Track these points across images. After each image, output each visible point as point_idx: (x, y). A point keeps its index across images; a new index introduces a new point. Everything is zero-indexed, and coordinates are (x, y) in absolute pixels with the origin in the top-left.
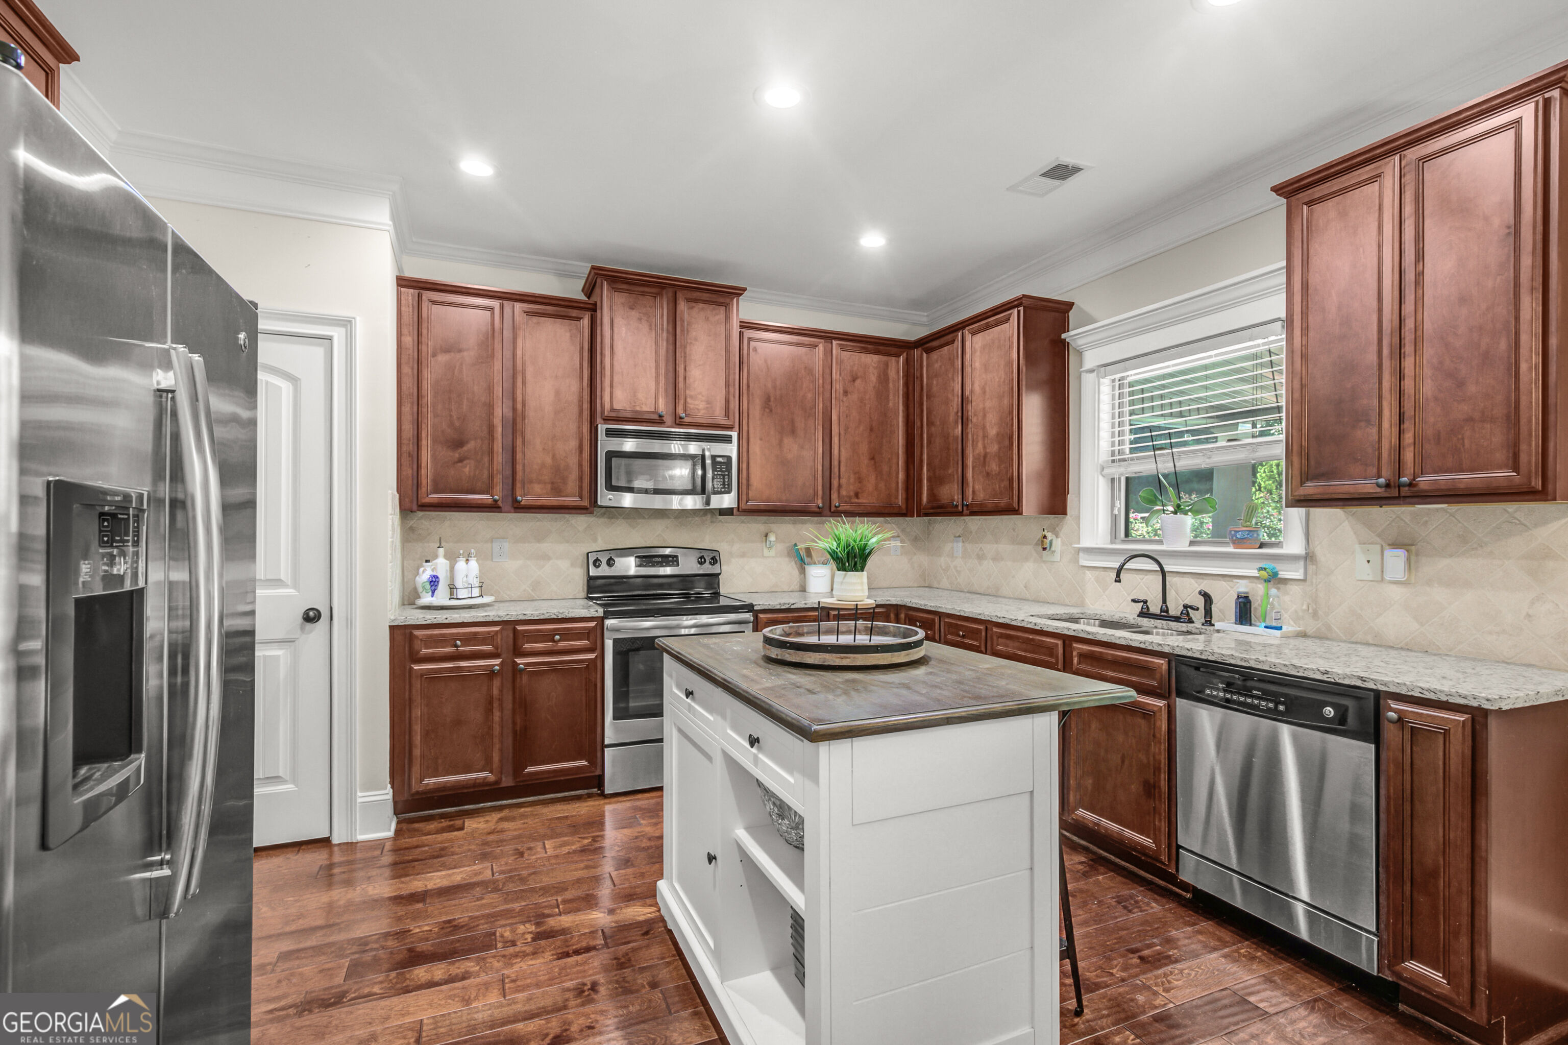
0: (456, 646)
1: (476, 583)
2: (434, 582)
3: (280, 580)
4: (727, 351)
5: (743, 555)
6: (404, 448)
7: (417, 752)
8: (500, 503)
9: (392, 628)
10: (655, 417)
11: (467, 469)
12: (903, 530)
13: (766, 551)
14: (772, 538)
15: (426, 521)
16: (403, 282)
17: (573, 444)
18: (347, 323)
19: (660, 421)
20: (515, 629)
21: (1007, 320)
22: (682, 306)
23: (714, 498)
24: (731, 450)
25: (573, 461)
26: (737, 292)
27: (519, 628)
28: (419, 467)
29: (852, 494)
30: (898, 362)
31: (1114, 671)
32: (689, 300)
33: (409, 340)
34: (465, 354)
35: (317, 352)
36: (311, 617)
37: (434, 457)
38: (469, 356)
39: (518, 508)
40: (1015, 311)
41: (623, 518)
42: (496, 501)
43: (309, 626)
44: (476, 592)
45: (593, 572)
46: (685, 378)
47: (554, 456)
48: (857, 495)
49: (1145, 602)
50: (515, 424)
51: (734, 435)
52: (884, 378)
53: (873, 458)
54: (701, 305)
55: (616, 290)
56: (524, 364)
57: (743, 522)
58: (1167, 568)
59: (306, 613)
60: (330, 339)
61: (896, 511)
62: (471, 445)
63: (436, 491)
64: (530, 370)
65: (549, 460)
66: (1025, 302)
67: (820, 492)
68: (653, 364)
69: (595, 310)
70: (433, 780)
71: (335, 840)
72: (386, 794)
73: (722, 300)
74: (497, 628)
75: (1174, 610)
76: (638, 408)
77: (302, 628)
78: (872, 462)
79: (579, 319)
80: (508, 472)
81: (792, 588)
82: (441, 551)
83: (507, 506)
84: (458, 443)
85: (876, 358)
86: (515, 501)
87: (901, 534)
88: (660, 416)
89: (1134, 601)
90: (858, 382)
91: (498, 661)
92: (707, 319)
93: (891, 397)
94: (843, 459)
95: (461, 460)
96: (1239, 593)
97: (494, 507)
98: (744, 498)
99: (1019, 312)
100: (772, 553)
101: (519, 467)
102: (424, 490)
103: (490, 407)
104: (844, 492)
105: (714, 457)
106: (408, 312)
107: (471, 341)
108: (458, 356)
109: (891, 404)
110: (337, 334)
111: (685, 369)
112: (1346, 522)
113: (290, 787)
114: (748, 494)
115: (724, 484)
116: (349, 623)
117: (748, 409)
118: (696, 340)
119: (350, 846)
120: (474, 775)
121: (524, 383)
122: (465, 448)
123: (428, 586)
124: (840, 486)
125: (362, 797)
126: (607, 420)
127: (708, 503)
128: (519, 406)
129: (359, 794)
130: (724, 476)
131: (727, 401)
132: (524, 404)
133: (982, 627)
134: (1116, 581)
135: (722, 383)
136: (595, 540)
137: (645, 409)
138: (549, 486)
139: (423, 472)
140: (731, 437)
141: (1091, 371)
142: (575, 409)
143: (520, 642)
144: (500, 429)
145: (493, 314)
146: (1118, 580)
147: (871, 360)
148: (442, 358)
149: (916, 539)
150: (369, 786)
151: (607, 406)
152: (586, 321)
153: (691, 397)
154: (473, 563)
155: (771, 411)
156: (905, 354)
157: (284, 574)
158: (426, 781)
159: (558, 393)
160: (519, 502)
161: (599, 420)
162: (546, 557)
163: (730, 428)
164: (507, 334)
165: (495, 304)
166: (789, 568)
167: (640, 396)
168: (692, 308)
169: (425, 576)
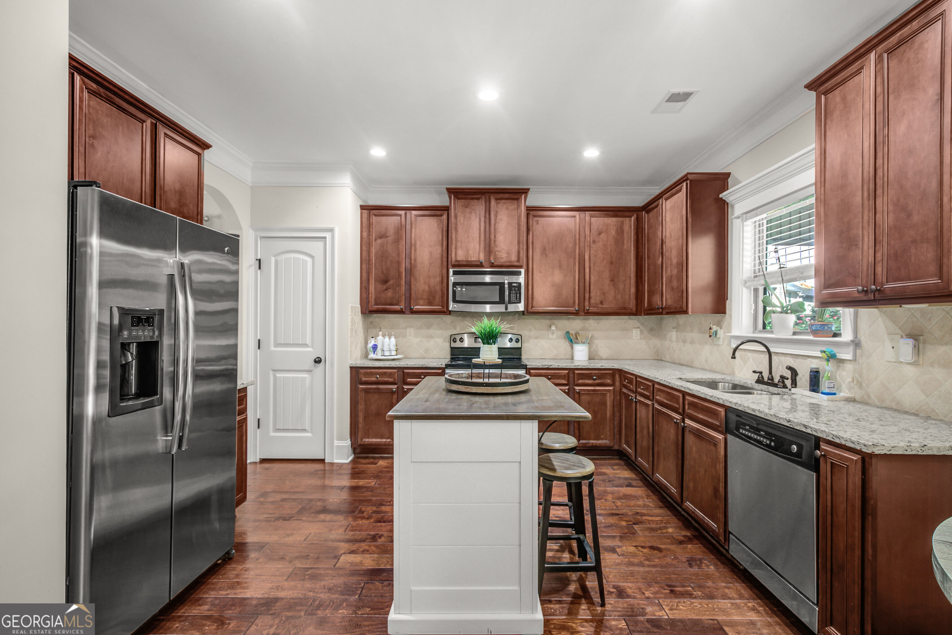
0: (377, 378)
1: (393, 348)
2: (375, 347)
3: (306, 344)
4: (519, 225)
5: (537, 338)
6: (363, 285)
7: (360, 426)
8: (404, 310)
9: (351, 368)
10: (479, 263)
11: (390, 294)
12: (642, 324)
13: (550, 335)
14: (553, 328)
15: (376, 318)
16: (362, 208)
17: (438, 279)
18: (331, 230)
19: (481, 265)
20: (403, 372)
21: (680, 190)
22: (493, 202)
23: (509, 306)
24: (521, 279)
25: (438, 288)
26: (525, 191)
27: (406, 371)
28: (369, 293)
29: (598, 302)
30: (631, 221)
32: (497, 199)
33: (365, 234)
34: (389, 238)
35: (320, 244)
36: (318, 361)
37: (375, 288)
38: (390, 239)
39: (413, 312)
40: (685, 184)
41: (470, 317)
42: (402, 309)
43: (317, 364)
44: (394, 353)
45: (454, 345)
46: (495, 241)
47: (429, 286)
48: (601, 303)
49: (761, 373)
50: (410, 271)
51: (523, 271)
52: (620, 231)
53: (612, 280)
54: (504, 201)
55: (458, 199)
56: (415, 241)
57: (537, 319)
58: (772, 350)
59: (315, 359)
60: (325, 238)
61: (629, 311)
62: (391, 282)
63: (376, 304)
64: (418, 243)
65: (427, 288)
66: (690, 177)
67: (577, 302)
68: (478, 236)
69: (448, 210)
70: (367, 440)
71: (326, 461)
72: (348, 443)
73: (515, 197)
74: (395, 371)
75: (777, 379)
76: (469, 259)
77: (315, 366)
78: (612, 283)
79: (441, 215)
80: (408, 295)
81: (567, 357)
82: (381, 333)
83: (407, 312)
84: (385, 282)
85: (614, 219)
86: (411, 309)
87: (640, 326)
88: (481, 263)
89: (754, 372)
90: (603, 235)
91: (395, 386)
92: (507, 208)
93: (625, 242)
94: (592, 281)
95: (386, 290)
96: (812, 368)
97: (401, 312)
98: (530, 305)
99: (687, 184)
100: (555, 336)
101: (413, 292)
102: (370, 304)
103: (399, 263)
104: (592, 301)
105: (510, 284)
106: (365, 220)
107: (391, 232)
108: (386, 239)
109: (625, 247)
110: (328, 235)
111: (495, 237)
112: (880, 319)
113: (309, 434)
114: (532, 303)
115: (517, 298)
116: (332, 365)
117: (533, 256)
118: (501, 220)
119: (332, 464)
120: (384, 440)
121: (415, 250)
122: (389, 284)
123: (372, 349)
124: (590, 298)
125: (336, 443)
126: (454, 266)
127: (506, 308)
128: (413, 262)
129: (336, 441)
130: (517, 293)
131: (519, 252)
132: (415, 261)
133: (650, 384)
134: (732, 358)
135: (516, 242)
136: (455, 328)
137: (473, 259)
138: (427, 301)
139: (370, 295)
140: (520, 272)
141: (738, 217)
142: (439, 262)
143: (405, 378)
144: (404, 274)
145: (401, 218)
146: (734, 357)
147: (612, 221)
148: (379, 241)
149: (651, 330)
150: (340, 438)
151: (454, 259)
152: (445, 217)
153: (498, 251)
154: (393, 339)
155: (546, 256)
156: (635, 215)
157: (308, 342)
158: (364, 440)
159: (431, 254)
160: (413, 309)
161: (450, 266)
162: (431, 337)
163: (521, 267)
164: (408, 227)
165: (402, 212)
166: (564, 345)
167: (471, 252)
168: (499, 203)
169: (370, 345)
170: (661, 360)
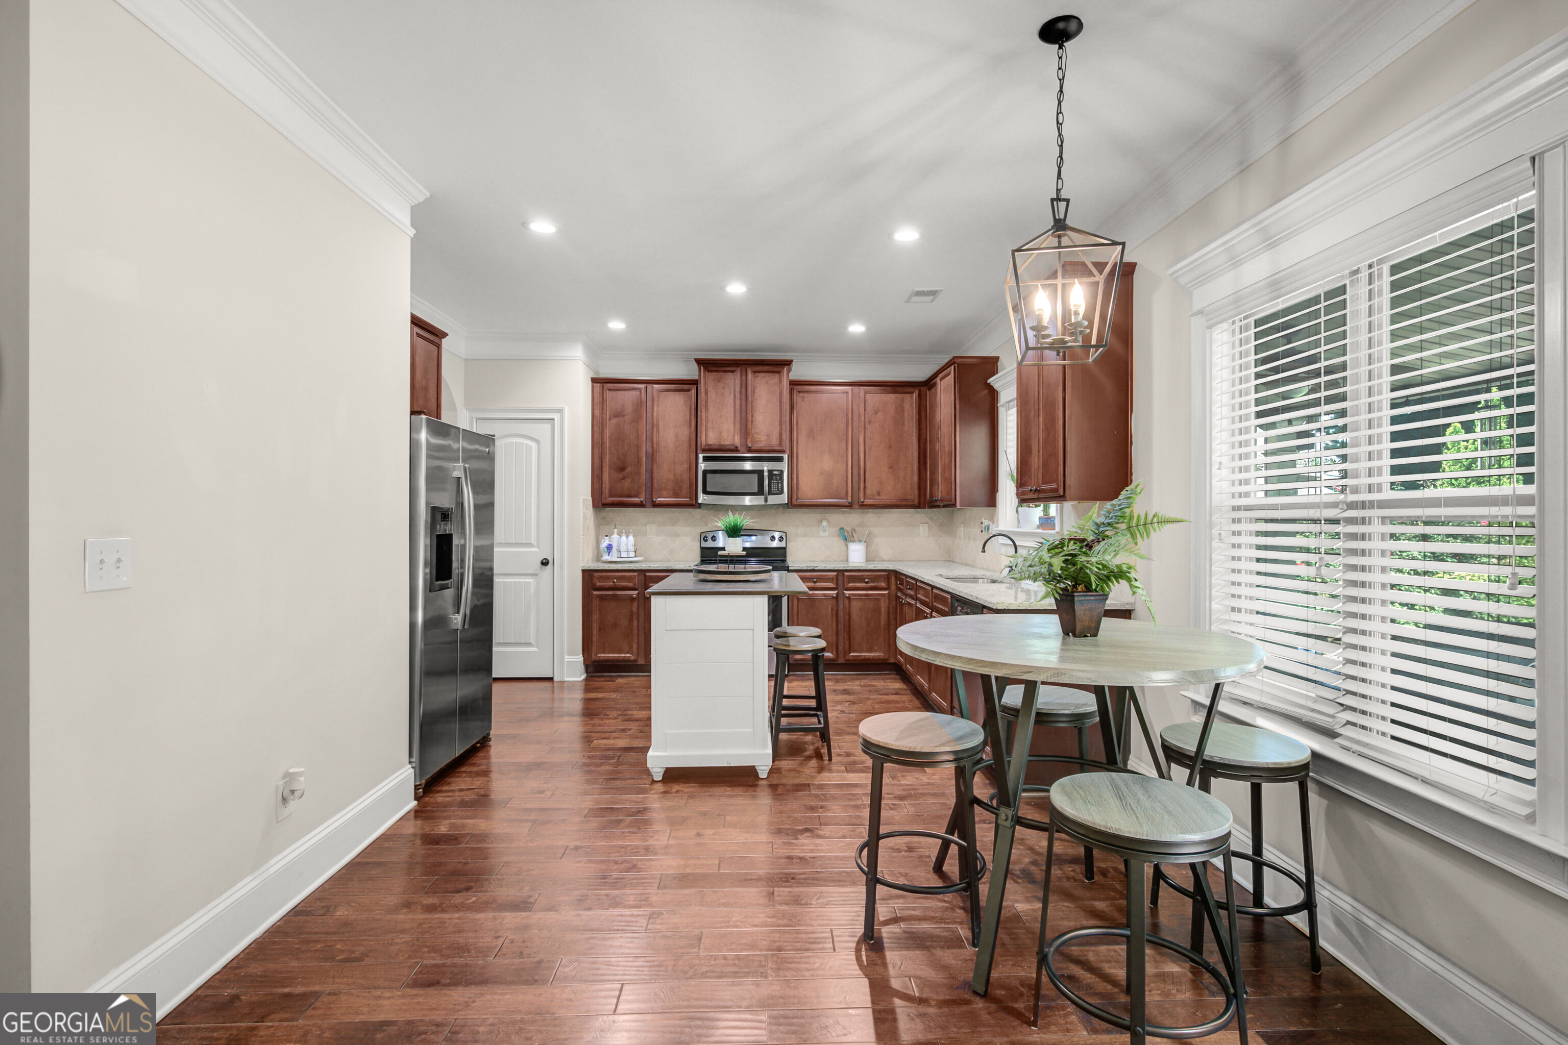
0: (614, 582)
1: (632, 548)
2: (609, 548)
3: (531, 544)
4: (781, 402)
5: (805, 535)
6: (595, 473)
7: (595, 639)
8: (644, 503)
9: (584, 571)
10: (733, 447)
11: (627, 483)
12: (931, 519)
13: (821, 532)
14: (825, 523)
15: (610, 512)
16: (594, 380)
17: (686, 466)
18: (560, 411)
19: (736, 450)
20: (645, 575)
21: (949, 374)
22: (750, 375)
23: (770, 497)
24: (784, 466)
25: (685, 477)
26: (788, 363)
27: (647, 574)
28: (602, 483)
29: (875, 493)
30: (912, 398)
31: (942, 605)
32: (754, 372)
33: (597, 412)
34: (626, 417)
35: (547, 427)
36: (545, 563)
37: (609, 476)
38: (628, 418)
39: (656, 505)
40: (953, 367)
42: (642, 502)
43: (544, 567)
44: (632, 554)
45: (705, 545)
46: (752, 422)
47: (674, 474)
48: (879, 494)
50: (652, 457)
51: (786, 457)
52: (900, 409)
53: (891, 467)
54: (763, 374)
55: (709, 371)
56: (658, 420)
57: (805, 513)
58: (1017, 543)
59: (542, 561)
60: (553, 419)
61: (911, 503)
62: (629, 469)
63: (611, 496)
64: (661, 423)
65: (672, 477)
66: (955, 360)
67: (850, 492)
68: (732, 415)
69: (697, 384)
70: (603, 655)
71: (555, 679)
72: (580, 658)
73: (776, 369)
74: (636, 574)
76: (722, 443)
77: (541, 569)
78: (891, 470)
79: (689, 390)
80: (649, 484)
81: (841, 559)
82: (616, 530)
83: (649, 504)
84: (622, 469)
85: (893, 396)
86: (653, 501)
87: (929, 521)
88: (736, 447)
90: (880, 414)
91: (636, 592)
92: (767, 383)
93: (906, 423)
94: (868, 468)
95: (623, 479)
97: (641, 505)
98: (795, 497)
99: (955, 367)
100: (827, 534)
101: (655, 481)
102: (604, 496)
103: (638, 447)
104: (868, 492)
105: (770, 472)
106: (597, 395)
107: (629, 409)
108: (622, 419)
109: (906, 428)
110: (556, 416)
111: (752, 416)
113: (535, 649)
114: (797, 494)
115: (778, 489)
116: (562, 567)
117: (797, 438)
118: (760, 397)
119: (562, 682)
120: (623, 655)
121: (658, 431)
122: (626, 471)
123: (606, 550)
124: (865, 488)
125: (567, 658)
126: (704, 451)
127: (766, 500)
128: (655, 446)
129: (566, 657)
130: (778, 483)
131: (781, 435)
132: (658, 444)
133: (914, 582)
135: (777, 423)
136: (707, 525)
137: (727, 443)
138: (671, 492)
139: (604, 485)
140: (782, 458)
141: (1003, 406)
142: (686, 445)
143: (647, 582)
144: (644, 460)
145: (641, 393)
146: (984, 551)
147: (891, 398)
148: (614, 421)
149: (942, 525)
150: (571, 653)
151: (703, 443)
152: (693, 392)
153: (757, 433)
154: (631, 538)
155: (814, 438)
156: (917, 391)
157: (533, 541)
158: (599, 655)
159: (677, 436)
160: (655, 502)
161: (699, 451)
162: (678, 535)
163: (783, 452)
164: (649, 403)
165: (642, 386)
166: (838, 543)
167: (724, 435)
168: (757, 377)
169: (605, 543)
170: (953, 562)
